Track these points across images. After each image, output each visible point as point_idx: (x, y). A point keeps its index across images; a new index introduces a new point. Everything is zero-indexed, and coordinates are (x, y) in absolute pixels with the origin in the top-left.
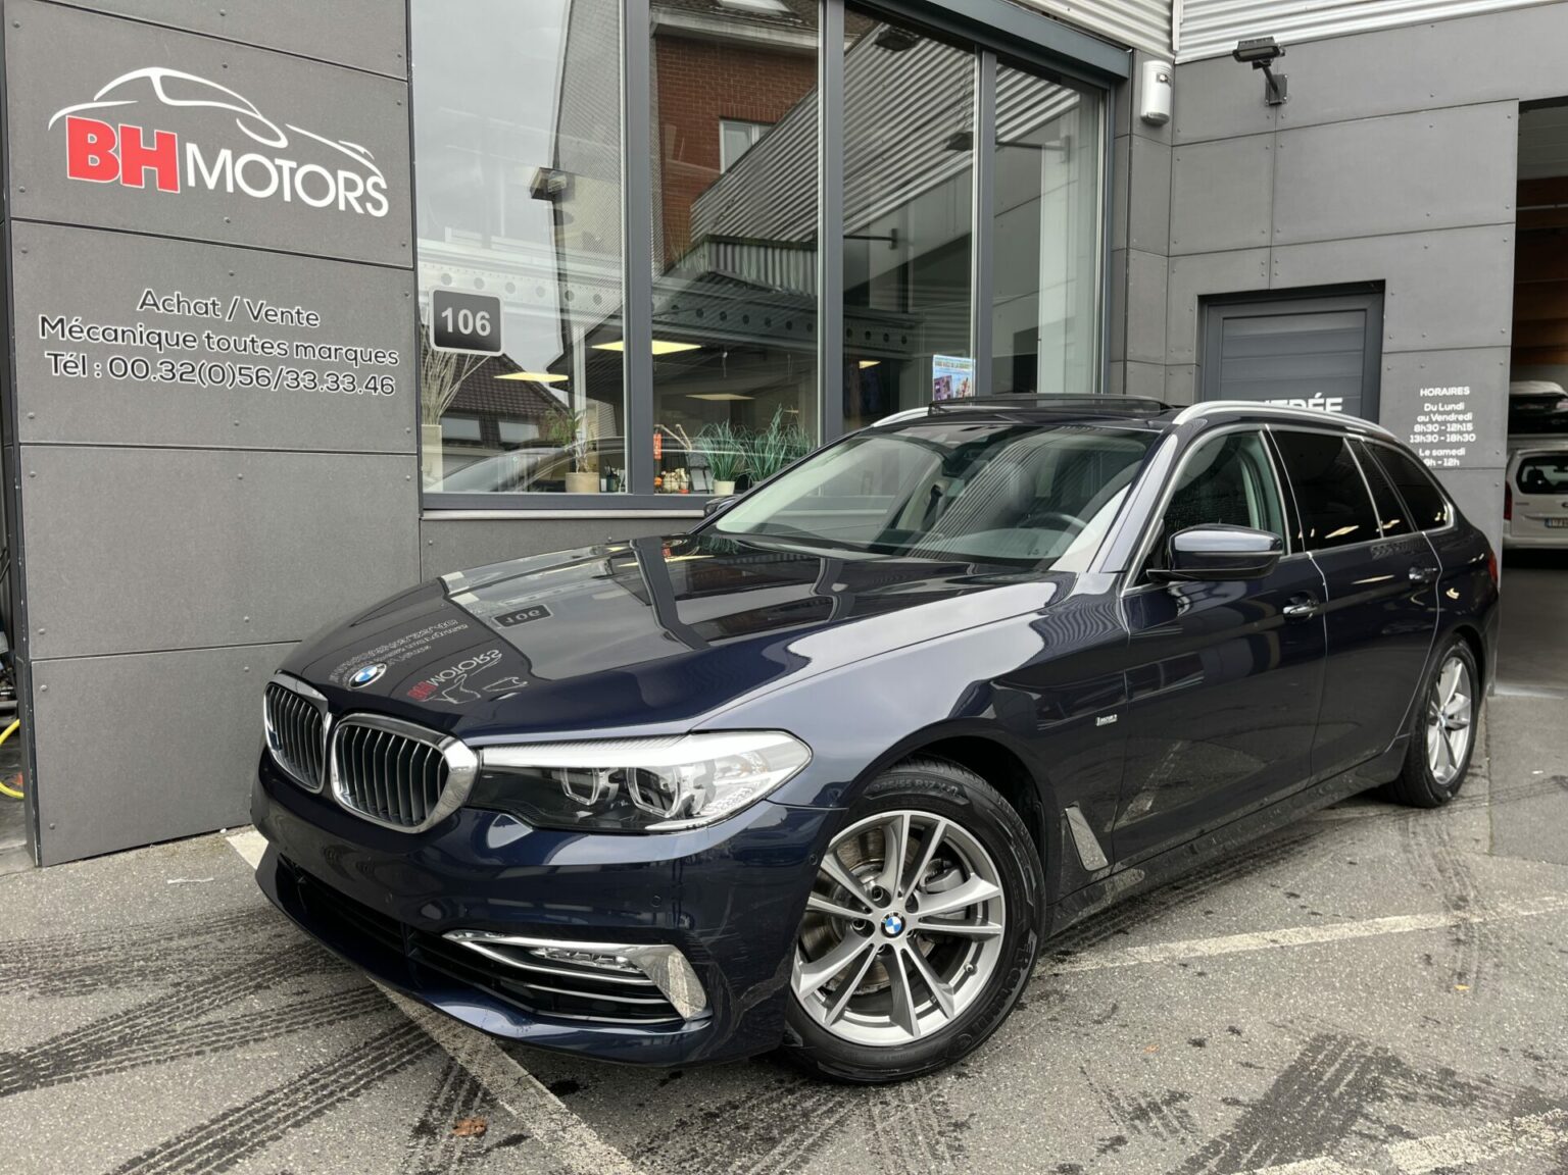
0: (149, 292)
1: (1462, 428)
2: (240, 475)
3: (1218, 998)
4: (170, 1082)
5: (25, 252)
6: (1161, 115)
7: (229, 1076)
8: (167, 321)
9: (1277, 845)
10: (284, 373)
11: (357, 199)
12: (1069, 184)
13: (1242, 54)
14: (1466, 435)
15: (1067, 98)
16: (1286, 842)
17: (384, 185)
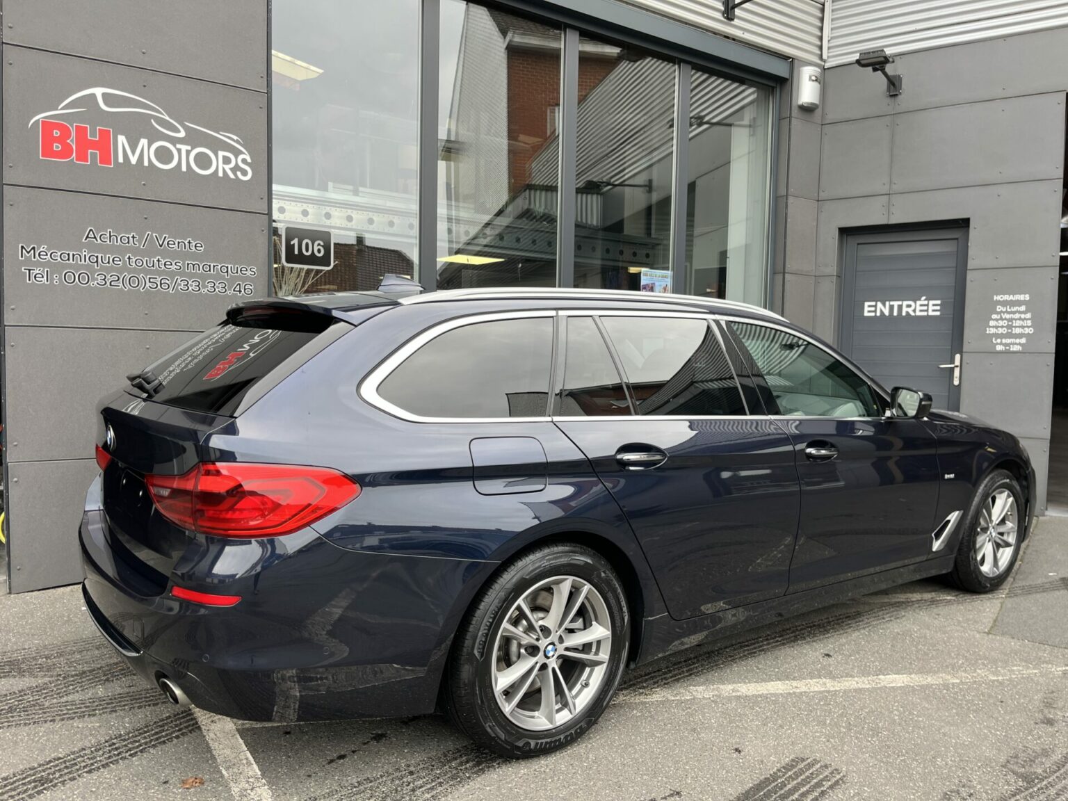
0: (91, 230)
1: (1024, 324)
2: (148, 347)
3: (738, 726)
4: (26, 738)
5: (11, 205)
6: (812, 104)
7: (63, 736)
8: (104, 249)
9: (833, 619)
10: (179, 281)
11: (231, 169)
12: (749, 153)
13: (863, 62)
14: (1026, 329)
15: (750, 94)
16: (841, 617)
17: (249, 160)
